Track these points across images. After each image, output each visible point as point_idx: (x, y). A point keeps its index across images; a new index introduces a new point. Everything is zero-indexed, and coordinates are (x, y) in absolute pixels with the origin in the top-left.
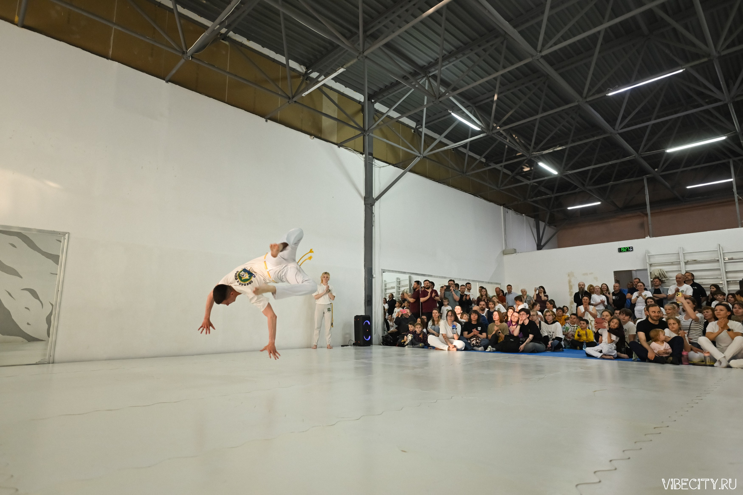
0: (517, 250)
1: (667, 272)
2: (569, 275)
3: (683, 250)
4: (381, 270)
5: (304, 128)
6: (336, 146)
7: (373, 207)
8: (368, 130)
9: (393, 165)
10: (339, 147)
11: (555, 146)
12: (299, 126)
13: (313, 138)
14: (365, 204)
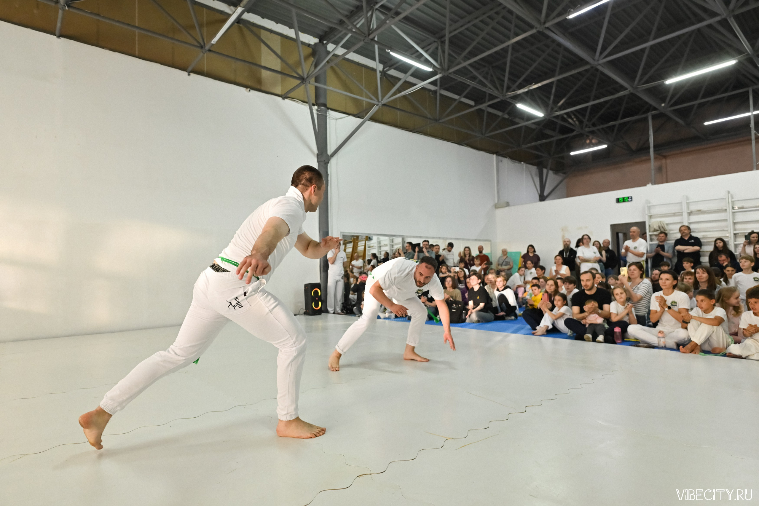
0: (510, 204)
1: (667, 224)
2: (562, 230)
3: (687, 198)
4: (340, 233)
5: (238, 80)
6: (280, 99)
7: (329, 164)
8: (307, 77)
9: (354, 116)
10: (284, 98)
11: (531, 84)
12: (232, 77)
13: (250, 90)
14: (318, 162)
